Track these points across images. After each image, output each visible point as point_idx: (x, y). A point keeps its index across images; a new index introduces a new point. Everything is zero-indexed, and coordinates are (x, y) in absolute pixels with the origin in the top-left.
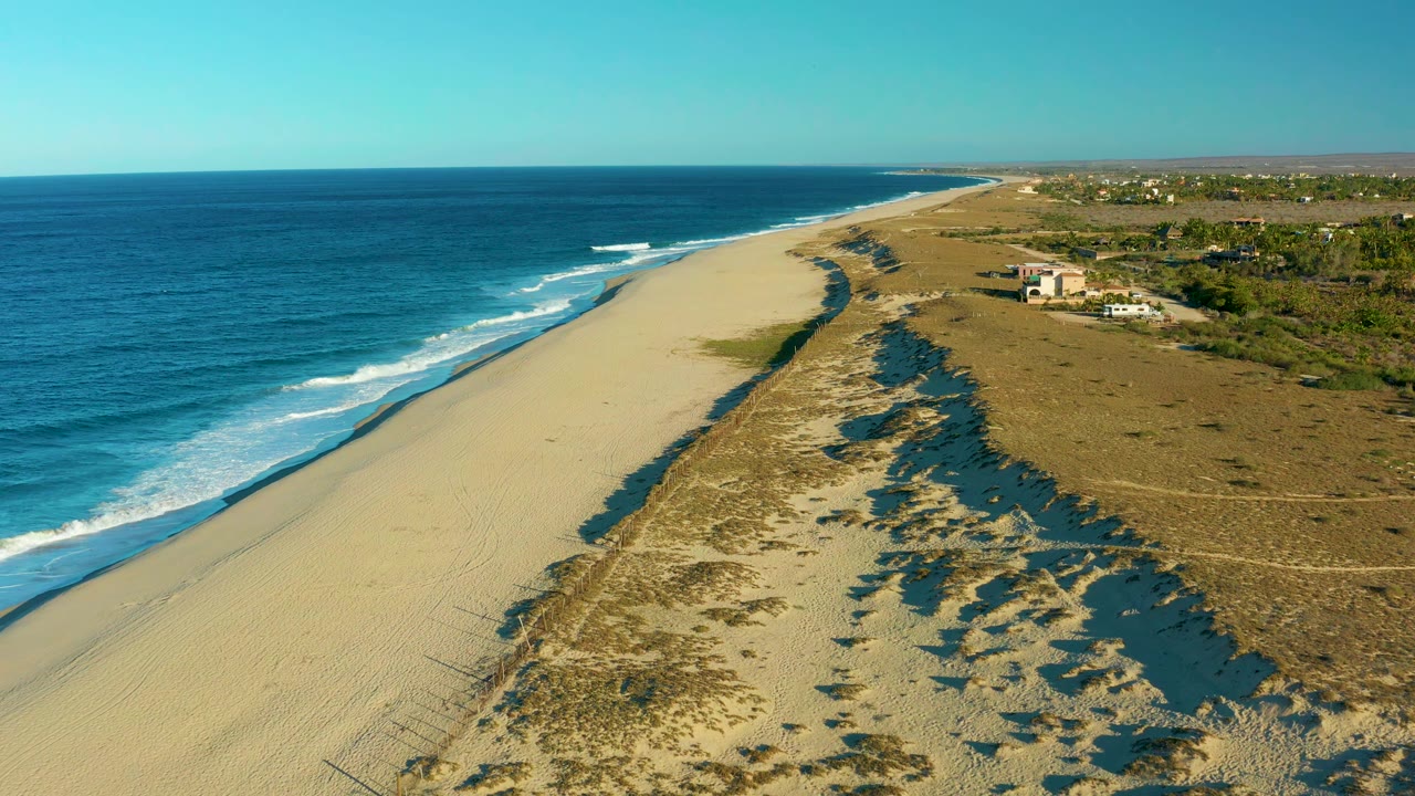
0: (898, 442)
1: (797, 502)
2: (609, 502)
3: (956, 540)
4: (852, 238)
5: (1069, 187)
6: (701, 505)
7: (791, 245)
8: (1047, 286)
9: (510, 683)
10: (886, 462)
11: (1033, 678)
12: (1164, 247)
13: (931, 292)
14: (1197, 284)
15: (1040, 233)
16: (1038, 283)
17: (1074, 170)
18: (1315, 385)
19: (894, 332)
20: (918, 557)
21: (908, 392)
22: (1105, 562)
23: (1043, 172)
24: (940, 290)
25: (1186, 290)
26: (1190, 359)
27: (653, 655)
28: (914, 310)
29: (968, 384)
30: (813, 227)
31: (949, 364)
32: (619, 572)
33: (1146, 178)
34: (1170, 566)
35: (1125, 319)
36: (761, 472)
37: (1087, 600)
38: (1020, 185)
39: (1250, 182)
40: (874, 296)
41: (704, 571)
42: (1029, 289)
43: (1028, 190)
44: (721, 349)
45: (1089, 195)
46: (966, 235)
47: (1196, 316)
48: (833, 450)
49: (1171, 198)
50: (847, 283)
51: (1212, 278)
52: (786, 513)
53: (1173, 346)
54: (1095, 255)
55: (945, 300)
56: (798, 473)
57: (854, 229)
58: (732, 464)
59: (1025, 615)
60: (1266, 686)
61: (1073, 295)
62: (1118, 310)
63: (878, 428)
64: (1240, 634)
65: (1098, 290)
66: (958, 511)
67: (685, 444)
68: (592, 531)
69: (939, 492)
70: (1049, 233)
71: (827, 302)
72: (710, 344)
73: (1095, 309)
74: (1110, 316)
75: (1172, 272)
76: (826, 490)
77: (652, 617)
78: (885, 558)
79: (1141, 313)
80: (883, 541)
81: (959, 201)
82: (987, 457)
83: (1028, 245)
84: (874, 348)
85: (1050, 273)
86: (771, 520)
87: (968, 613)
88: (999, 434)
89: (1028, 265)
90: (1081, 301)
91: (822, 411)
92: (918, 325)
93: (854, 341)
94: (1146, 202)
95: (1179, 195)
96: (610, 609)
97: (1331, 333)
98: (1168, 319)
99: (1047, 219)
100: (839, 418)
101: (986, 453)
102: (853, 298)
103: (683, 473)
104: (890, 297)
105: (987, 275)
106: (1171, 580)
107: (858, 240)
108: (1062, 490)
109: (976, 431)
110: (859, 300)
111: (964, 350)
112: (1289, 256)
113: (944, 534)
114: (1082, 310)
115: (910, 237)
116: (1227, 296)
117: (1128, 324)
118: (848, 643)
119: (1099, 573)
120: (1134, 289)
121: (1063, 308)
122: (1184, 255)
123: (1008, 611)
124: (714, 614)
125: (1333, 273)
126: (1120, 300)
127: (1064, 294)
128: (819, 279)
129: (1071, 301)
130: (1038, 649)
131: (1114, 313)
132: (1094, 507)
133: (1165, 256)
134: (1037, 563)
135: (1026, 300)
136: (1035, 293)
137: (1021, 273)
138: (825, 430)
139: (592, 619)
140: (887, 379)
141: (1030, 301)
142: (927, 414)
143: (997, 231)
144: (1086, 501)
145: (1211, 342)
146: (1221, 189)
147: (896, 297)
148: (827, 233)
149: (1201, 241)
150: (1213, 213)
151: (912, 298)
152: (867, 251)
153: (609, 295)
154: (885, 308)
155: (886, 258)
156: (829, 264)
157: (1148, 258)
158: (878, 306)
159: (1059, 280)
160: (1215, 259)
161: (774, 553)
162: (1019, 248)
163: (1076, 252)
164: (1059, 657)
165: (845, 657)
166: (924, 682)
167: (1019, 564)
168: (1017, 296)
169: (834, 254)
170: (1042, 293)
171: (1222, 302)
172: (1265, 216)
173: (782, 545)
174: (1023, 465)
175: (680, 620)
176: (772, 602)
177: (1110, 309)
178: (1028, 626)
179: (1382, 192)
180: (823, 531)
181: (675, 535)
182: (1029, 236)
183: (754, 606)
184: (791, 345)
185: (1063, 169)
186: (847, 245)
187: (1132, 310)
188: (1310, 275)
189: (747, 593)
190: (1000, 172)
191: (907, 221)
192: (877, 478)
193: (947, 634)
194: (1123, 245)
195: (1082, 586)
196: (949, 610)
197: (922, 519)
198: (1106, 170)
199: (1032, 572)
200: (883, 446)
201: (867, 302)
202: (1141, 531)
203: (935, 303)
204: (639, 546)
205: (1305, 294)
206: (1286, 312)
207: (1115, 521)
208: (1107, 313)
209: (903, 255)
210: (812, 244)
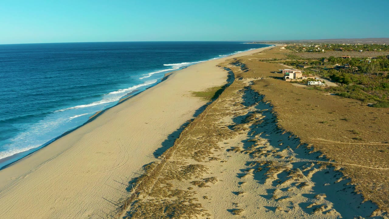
0: (250, 125)
1: (220, 144)
2: (163, 144)
3: (270, 158)
4: (235, 61)
5: (294, 47)
6: (191, 146)
7: (218, 63)
8: (291, 76)
9: (128, 209)
10: (247, 131)
11: (297, 208)
12: (323, 64)
13: (258, 78)
14: (334, 75)
15: (287, 60)
16: (288, 75)
17: (296, 42)
18: (372, 106)
19: (247, 89)
20: (258, 163)
21: (253, 108)
22: (318, 167)
23: (287, 43)
24: (260, 77)
25: (331, 77)
26: (335, 98)
27: (175, 198)
28: (253, 83)
29: (271, 106)
30: (223, 59)
31: (265, 100)
32: (165, 168)
33: (315, 45)
34: (339, 168)
35: (314, 86)
36: (209, 134)
37: (313, 179)
38: (281, 47)
39: (344, 46)
40: (241, 78)
41: (191, 168)
42: (286, 77)
43: (283, 48)
44: (198, 94)
45: (300, 49)
46: (266, 61)
47: (334, 85)
48: (231, 127)
49: (323, 50)
50: (233, 75)
51: (338, 74)
52: (217, 148)
53: (329, 94)
54: (304, 66)
55: (262, 80)
56: (220, 135)
57: (235, 59)
58: (200, 132)
59: (293, 184)
60: (375, 213)
61: (299, 78)
62: (312, 83)
63: (244, 120)
64: (364, 194)
65: (306, 77)
66: (270, 148)
67: (186, 125)
68: (157, 154)
69: (264, 141)
70: (290, 60)
71: (228, 80)
72: (194, 93)
73: (305, 83)
74: (310, 85)
75: (326, 72)
76: (229, 140)
77: (175, 184)
78: (248, 164)
79: (319, 84)
80: (247, 158)
81: (264, 51)
82: (278, 130)
83: (285, 64)
84: (242, 94)
85: (292, 72)
86: (212, 150)
87: (275, 183)
88: (281, 122)
89: (285, 70)
90: (301, 80)
91: (227, 114)
92: (254, 87)
93: (236, 92)
94: (316, 51)
95: (325, 49)
96: (161, 181)
97: (374, 90)
98: (326, 86)
99: (289, 56)
100: (232, 116)
101: (278, 129)
102: (235, 79)
103: (185, 135)
104: (246, 79)
105: (274, 72)
106: (339, 174)
107: (236, 62)
108: (302, 141)
109: (274, 122)
110: (237, 80)
111: (269, 96)
112: (359, 67)
113: (266, 155)
114: (302, 83)
115: (251, 61)
116: (343, 79)
117: (315, 87)
118: (237, 193)
119: (316, 170)
120: (316, 77)
121: (296, 82)
122: (329, 67)
123: (288, 183)
124: (194, 183)
125: (372, 72)
126: (312, 80)
127: (296, 78)
128: (225, 74)
129: (298, 80)
130: (298, 197)
131: (311, 84)
132: (313, 147)
133: (323, 67)
134: (296, 166)
135: (285, 80)
136: (288, 78)
137: (283, 72)
138: (228, 120)
139: (156, 185)
140: (246, 104)
141: (286, 80)
142: (259, 116)
143: (275, 60)
144: (310, 145)
145: (340, 93)
146: (337, 48)
147: (248, 79)
148: (228, 60)
149: (334, 62)
150: (336, 55)
151: (253, 79)
152: (239, 65)
153: (166, 78)
154: (244, 82)
155: (244, 68)
156: (228, 69)
157: (319, 68)
158: (242, 82)
159: (295, 74)
160: (338, 68)
161: (213, 162)
162: (282, 64)
163: (298, 66)
164: (305, 200)
165: (237, 199)
166: (262, 208)
167: (290, 166)
168: (283, 79)
169: (230, 66)
170: (290, 78)
171: (341, 81)
172: (351, 55)
173: (216, 159)
174: (289, 133)
175: (183, 185)
176: (213, 179)
177: (310, 83)
178: (294, 188)
179: (382, 49)
180: (228, 154)
181: (183, 155)
182: (284, 61)
183: (207, 180)
184: (218, 93)
185: (292, 42)
186: (233, 64)
187: (316, 83)
188: (365, 73)
189: (205, 175)
190: (275, 43)
191: (250, 57)
192: (244, 136)
193: (268, 191)
194: (311, 64)
195: (311, 175)
196: (269, 182)
197: (259, 150)
198: (304, 42)
199: (295, 170)
200: (246, 126)
201: (240, 80)
202: (328, 156)
203: (259, 81)
204: (171, 159)
205: (365, 78)
206: (360, 84)
207: (320, 152)
208: (309, 84)
209: (249, 67)
210: (223, 63)
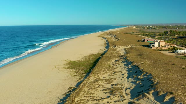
8: (156, 44)
12: (168, 35)
13: (128, 46)
16: (154, 43)
24: (130, 45)
40: (115, 46)
42: (152, 45)
43: (134, 27)
49: (157, 28)
50: (109, 43)
54: (155, 37)
61: (163, 47)
65: (169, 45)
73: (172, 51)
74: (177, 53)
79: (185, 52)
85: (157, 41)
90: (166, 48)
102: (110, 47)
104: (119, 47)
105: (139, 41)
107: (110, 34)
115: (120, 33)
127: (160, 46)
129: (163, 48)
131: (178, 52)
135: (152, 48)
136: (153, 46)
137: (145, 41)
141: (153, 48)
147: (120, 47)
148: (105, 33)
154: (118, 50)
155: (116, 38)
156: (105, 38)
158: (116, 49)
159: (159, 43)
162: (140, 35)
168: (149, 46)
170: (155, 46)
177: (177, 51)
187: (183, 51)
191: (118, 31)
201: (114, 48)
208: (176, 52)
209: (119, 37)
210: (102, 35)
